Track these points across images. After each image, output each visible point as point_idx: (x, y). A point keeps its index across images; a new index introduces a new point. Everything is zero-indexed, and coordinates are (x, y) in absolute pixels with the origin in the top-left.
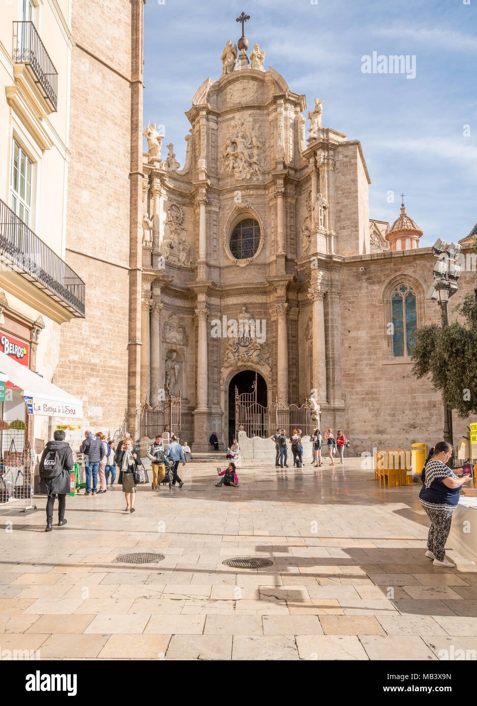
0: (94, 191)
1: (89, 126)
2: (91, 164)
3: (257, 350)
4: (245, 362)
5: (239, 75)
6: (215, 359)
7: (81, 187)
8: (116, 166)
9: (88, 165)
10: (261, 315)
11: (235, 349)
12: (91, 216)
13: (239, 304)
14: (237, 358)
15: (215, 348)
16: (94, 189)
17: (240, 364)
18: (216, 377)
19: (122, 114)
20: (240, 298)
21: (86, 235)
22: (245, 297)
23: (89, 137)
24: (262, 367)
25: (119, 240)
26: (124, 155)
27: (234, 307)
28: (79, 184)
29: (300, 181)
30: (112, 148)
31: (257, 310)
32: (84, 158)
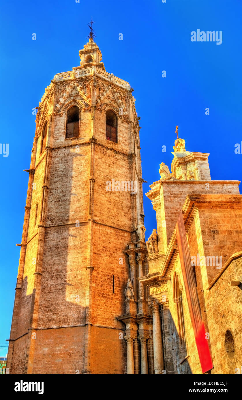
0: (61, 291)
1: (59, 259)
2: (59, 278)
7: (52, 292)
8: (77, 270)
9: (57, 279)
12: (59, 305)
16: (61, 289)
19: (81, 241)
21: (54, 317)
23: (58, 264)
25: (78, 311)
26: (83, 262)
28: (51, 291)
30: (74, 262)
32: (55, 277)
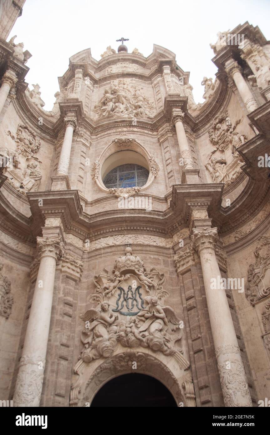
3: (159, 321)
4: (130, 347)
5: (120, 58)
6: (64, 341)
10: (158, 264)
11: (111, 317)
13: (119, 246)
14: (115, 337)
15: (66, 318)
17: (119, 351)
18: (62, 381)
20: (120, 237)
22: (129, 236)
24: (169, 358)
27: (109, 250)
29: (197, 124)
31: (152, 257)
